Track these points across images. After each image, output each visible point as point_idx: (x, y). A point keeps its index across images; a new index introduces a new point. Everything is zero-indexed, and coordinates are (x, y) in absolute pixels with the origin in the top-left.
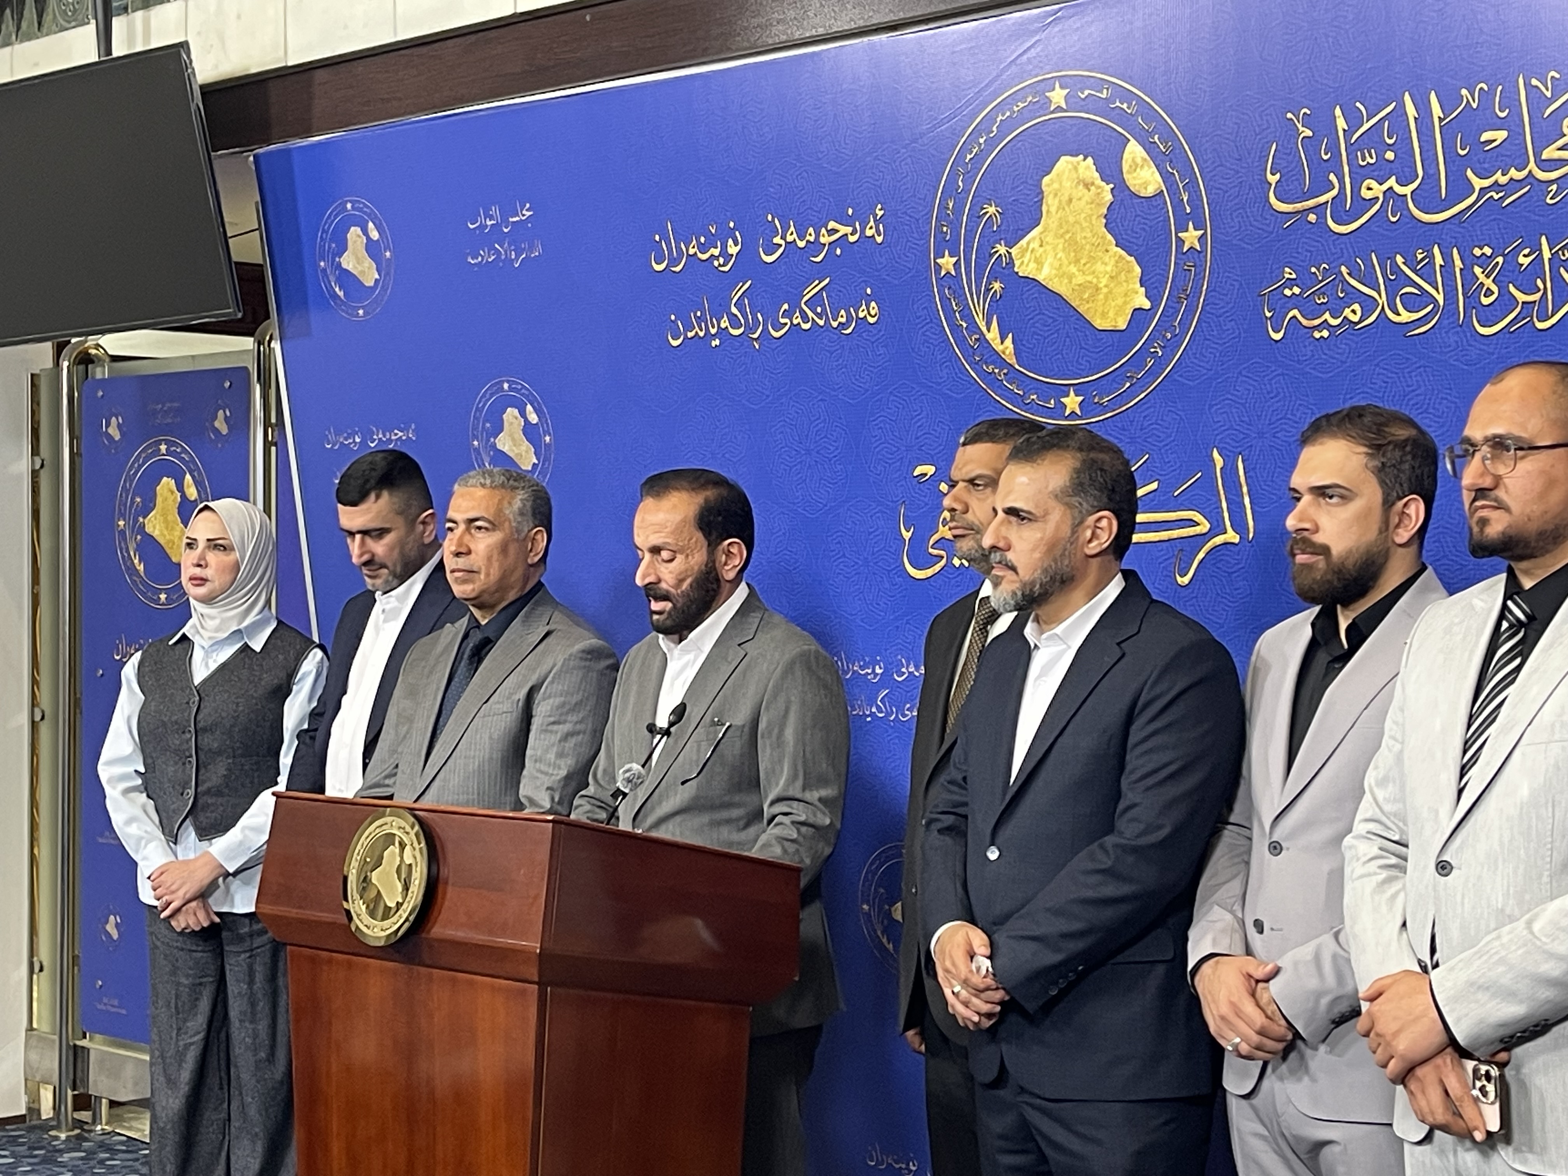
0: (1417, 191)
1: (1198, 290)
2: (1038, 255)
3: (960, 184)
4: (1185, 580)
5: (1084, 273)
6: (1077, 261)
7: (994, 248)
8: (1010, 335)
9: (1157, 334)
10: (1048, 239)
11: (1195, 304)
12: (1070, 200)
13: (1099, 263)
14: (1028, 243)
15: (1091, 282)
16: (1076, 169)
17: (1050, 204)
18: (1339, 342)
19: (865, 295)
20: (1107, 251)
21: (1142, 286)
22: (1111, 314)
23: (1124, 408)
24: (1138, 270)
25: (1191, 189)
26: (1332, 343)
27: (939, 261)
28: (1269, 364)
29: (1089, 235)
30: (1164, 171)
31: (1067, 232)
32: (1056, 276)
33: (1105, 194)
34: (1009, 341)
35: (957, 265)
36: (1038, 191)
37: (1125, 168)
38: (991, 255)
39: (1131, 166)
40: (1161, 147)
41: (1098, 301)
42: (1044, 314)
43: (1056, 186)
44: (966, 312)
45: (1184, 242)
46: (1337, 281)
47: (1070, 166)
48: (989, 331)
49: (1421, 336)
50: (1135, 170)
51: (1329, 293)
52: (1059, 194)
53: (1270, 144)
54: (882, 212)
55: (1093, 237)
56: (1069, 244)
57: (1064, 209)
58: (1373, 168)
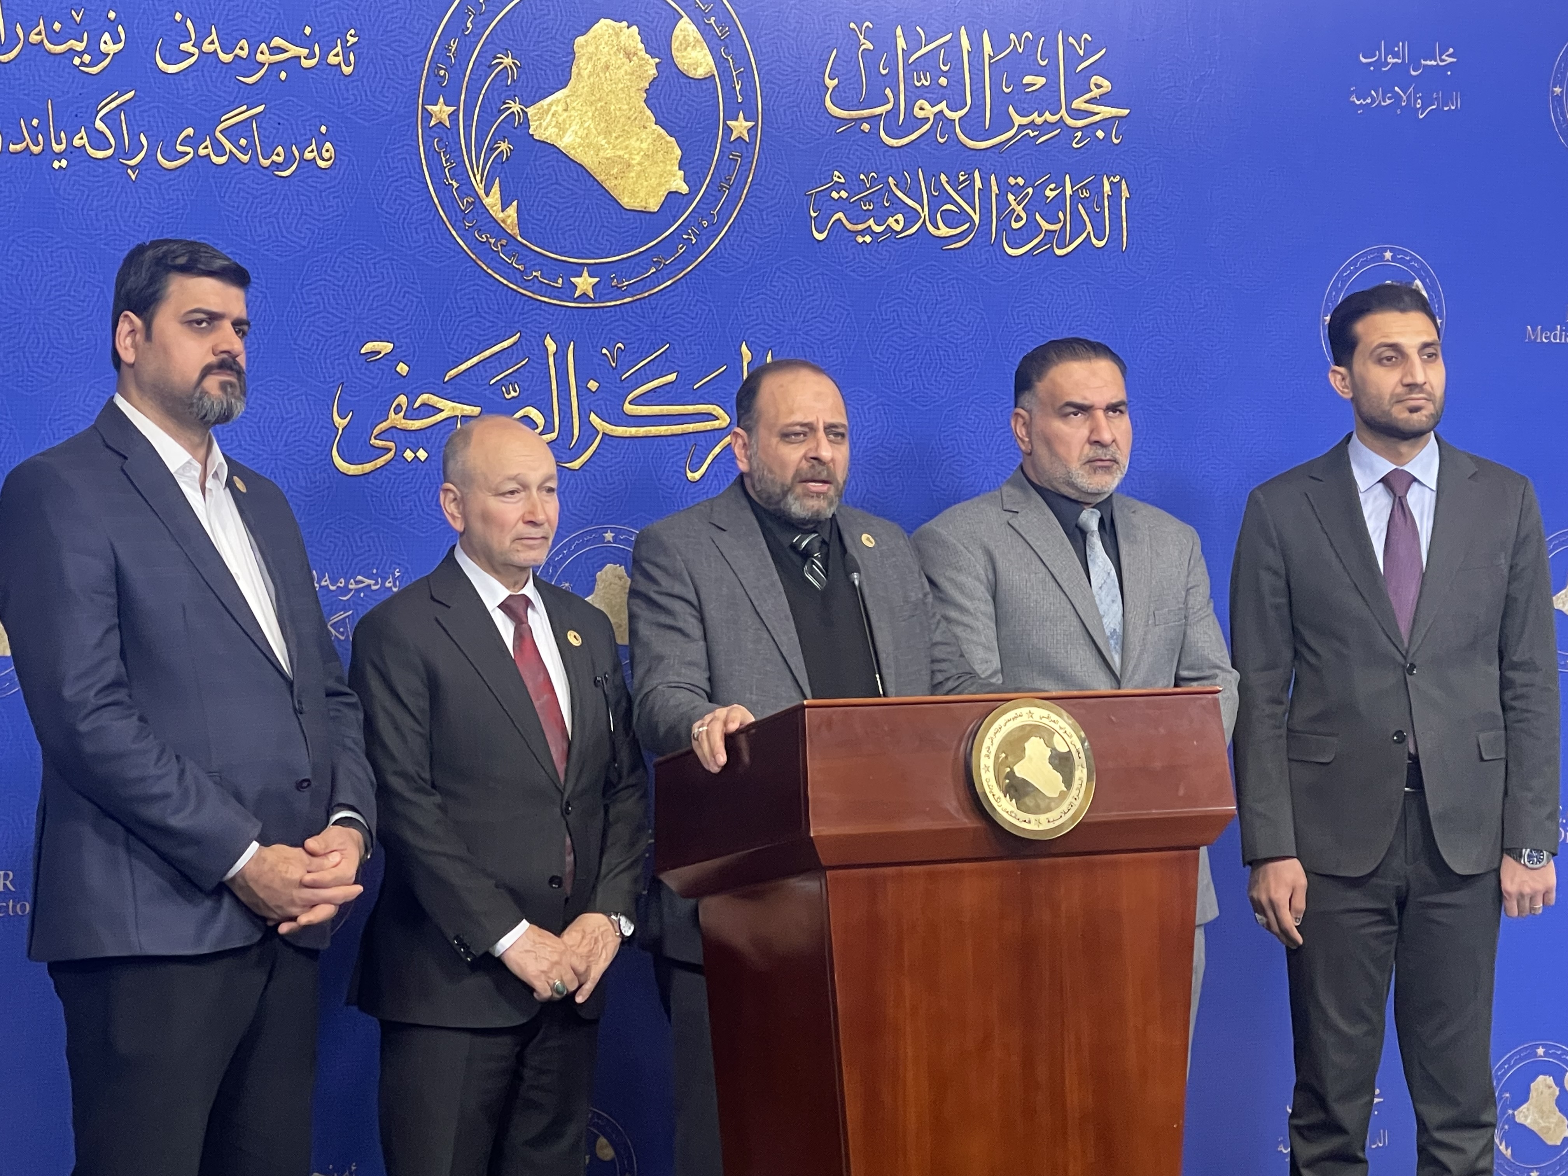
0: (965, 119)
1: (743, 181)
2: (561, 119)
3: (469, 25)
4: (697, 475)
5: (614, 147)
6: (607, 133)
7: (505, 103)
8: (515, 203)
9: (692, 219)
10: (575, 104)
11: (738, 194)
12: (608, 68)
13: (635, 138)
14: (550, 105)
15: (620, 157)
16: (617, 35)
17: (582, 67)
18: (880, 248)
19: (316, 133)
20: (645, 127)
21: (680, 169)
22: (642, 194)
23: (646, 294)
24: (678, 152)
25: (746, 79)
26: (875, 248)
27: (429, 108)
28: (810, 263)
29: (626, 107)
30: (719, 55)
31: (600, 100)
32: (580, 145)
33: (649, 67)
34: (512, 211)
35: (453, 116)
36: (570, 51)
37: (675, 45)
38: (501, 112)
39: (681, 44)
40: (718, 31)
41: (628, 178)
42: (560, 185)
43: (591, 49)
44: (459, 170)
45: (732, 130)
46: (884, 189)
47: (611, 31)
48: (487, 195)
49: (957, 251)
50: (686, 49)
51: (875, 201)
52: (594, 58)
53: (830, 49)
54: (356, 39)
55: (630, 110)
56: (600, 114)
57: (598, 75)
58: (926, 90)
